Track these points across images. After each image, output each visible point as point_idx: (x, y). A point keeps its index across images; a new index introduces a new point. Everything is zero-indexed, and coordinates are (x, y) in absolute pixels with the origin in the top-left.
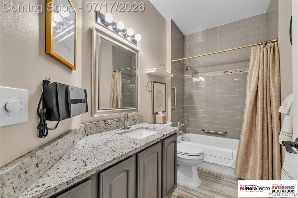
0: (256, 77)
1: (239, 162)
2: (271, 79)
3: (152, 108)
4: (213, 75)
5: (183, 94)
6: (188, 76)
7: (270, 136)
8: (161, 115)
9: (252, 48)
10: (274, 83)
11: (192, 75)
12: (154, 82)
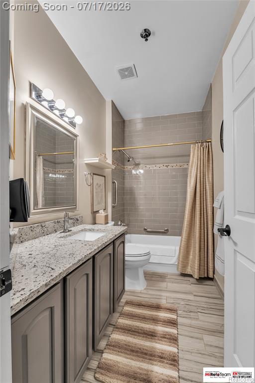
0: (195, 173)
1: (181, 257)
2: (206, 176)
3: (91, 206)
4: (155, 168)
5: (123, 189)
6: (128, 167)
7: (205, 229)
8: (102, 213)
9: (192, 145)
10: (209, 180)
11: (133, 167)
12: (94, 174)
